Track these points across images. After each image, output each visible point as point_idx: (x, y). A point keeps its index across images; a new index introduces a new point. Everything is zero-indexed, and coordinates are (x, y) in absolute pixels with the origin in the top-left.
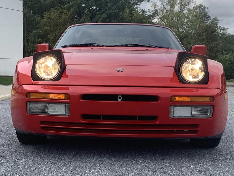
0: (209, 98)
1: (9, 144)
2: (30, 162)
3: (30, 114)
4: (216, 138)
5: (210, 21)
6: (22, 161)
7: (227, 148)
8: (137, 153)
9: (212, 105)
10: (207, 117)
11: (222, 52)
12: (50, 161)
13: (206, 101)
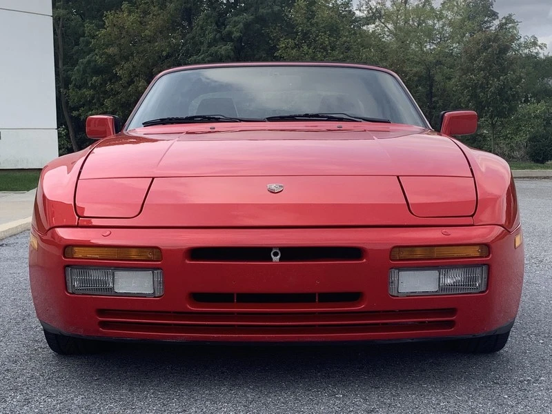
0: (477, 248)
1: (27, 355)
2: (76, 402)
3: (73, 293)
4: (497, 333)
5: (497, 22)
6: (59, 402)
7: (526, 353)
8: (319, 372)
9: (484, 265)
10: (473, 291)
11: (526, 97)
12: (121, 400)
13: (472, 255)
